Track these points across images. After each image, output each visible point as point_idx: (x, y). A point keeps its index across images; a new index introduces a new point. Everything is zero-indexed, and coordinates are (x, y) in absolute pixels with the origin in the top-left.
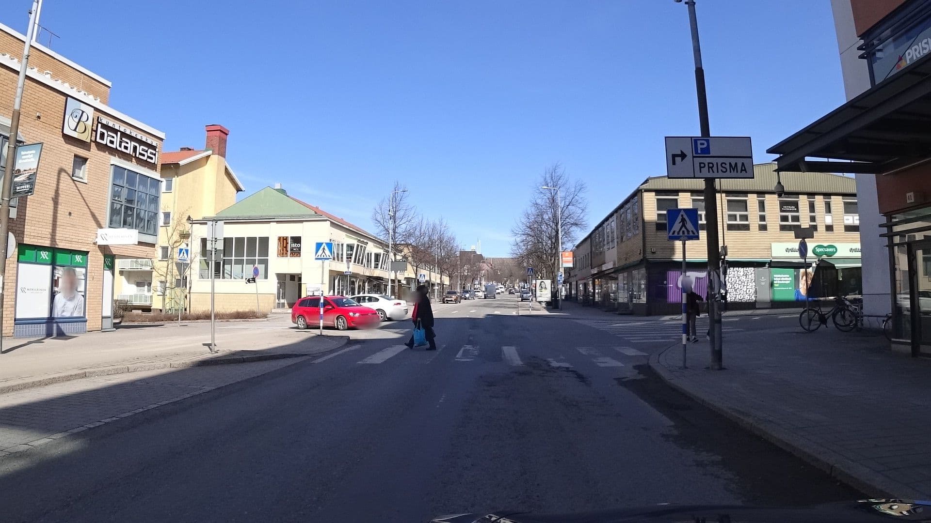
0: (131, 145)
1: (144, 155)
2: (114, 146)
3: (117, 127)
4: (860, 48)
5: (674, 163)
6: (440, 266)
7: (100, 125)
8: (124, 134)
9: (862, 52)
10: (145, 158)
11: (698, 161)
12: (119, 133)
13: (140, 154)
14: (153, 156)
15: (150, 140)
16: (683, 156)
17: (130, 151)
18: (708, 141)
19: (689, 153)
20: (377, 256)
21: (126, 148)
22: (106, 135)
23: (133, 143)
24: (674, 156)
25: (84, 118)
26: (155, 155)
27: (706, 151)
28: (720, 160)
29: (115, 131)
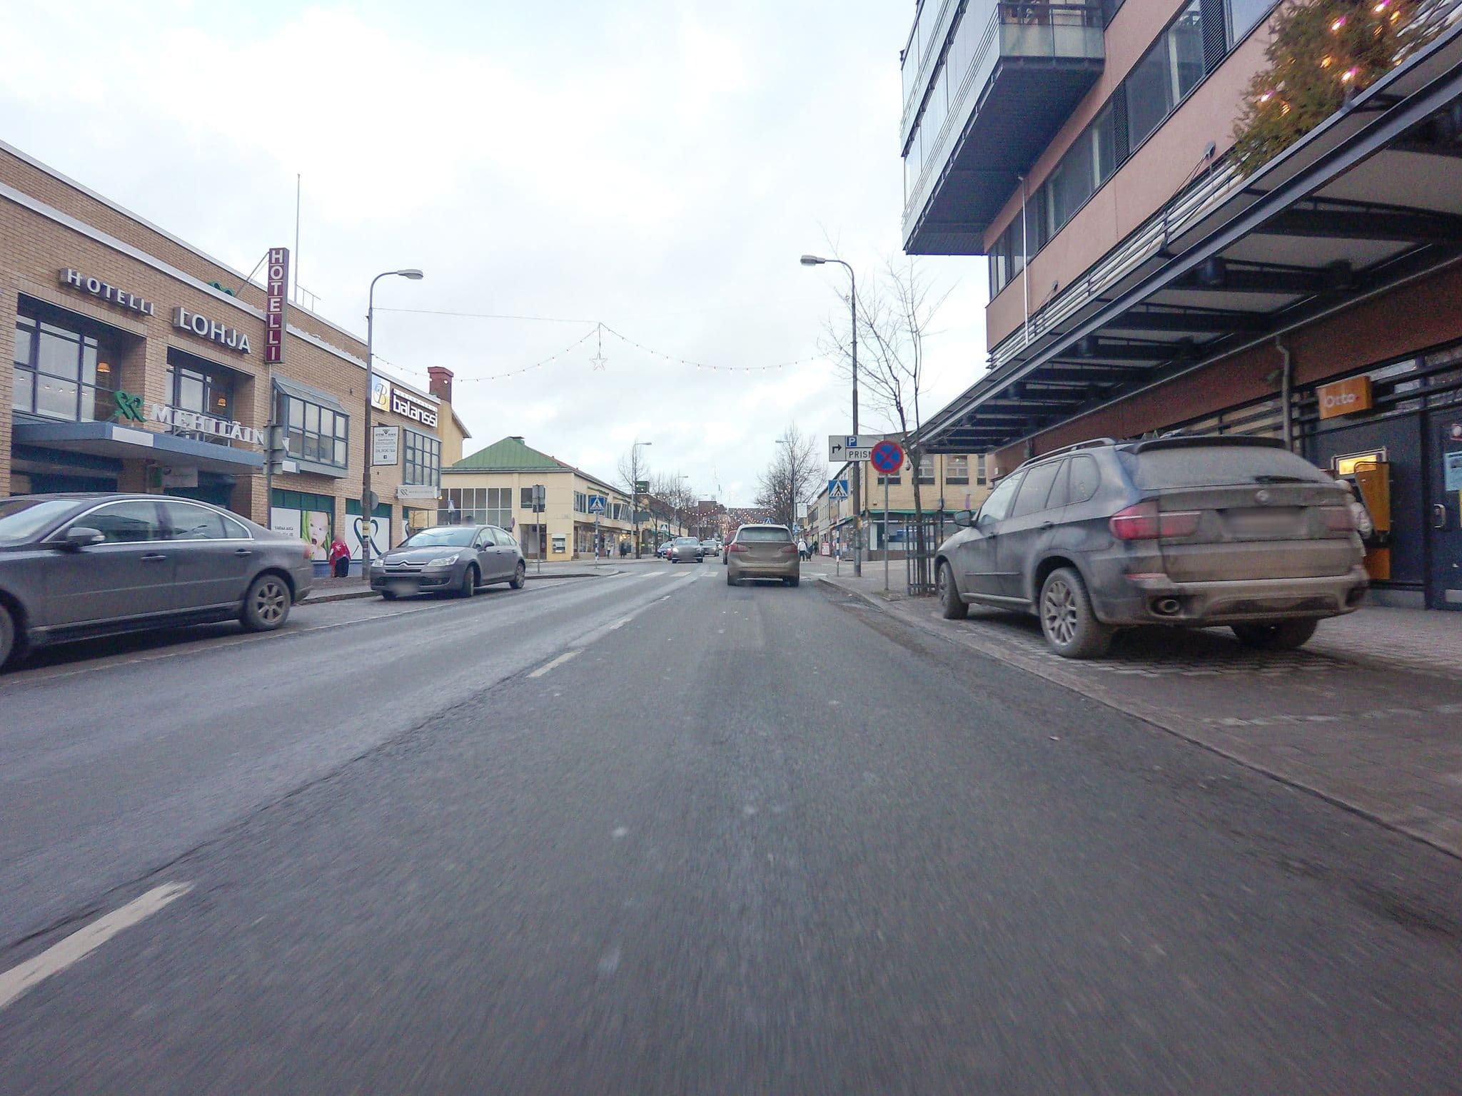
0: (418, 411)
1: (427, 420)
2: (406, 414)
3: (407, 398)
4: (988, 361)
5: (833, 452)
6: (679, 518)
7: (395, 396)
8: (412, 403)
9: (989, 363)
10: (428, 423)
11: (849, 450)
12: (409, 402)
13: (425, 419)
14: (434, 421)
15: (430, 407)
16: (839, 448)
17: (417, 418)
18: (856, 438)
19: (843, 446)
20: (617, 507)
21: (414, 415)
22: (400, 405)
23: (419, 410)
24: (834, 448)
25: (384, 392)
26: (434, 419)
27: (854, 444)
28: (863, 450)
29: (406, 401)
